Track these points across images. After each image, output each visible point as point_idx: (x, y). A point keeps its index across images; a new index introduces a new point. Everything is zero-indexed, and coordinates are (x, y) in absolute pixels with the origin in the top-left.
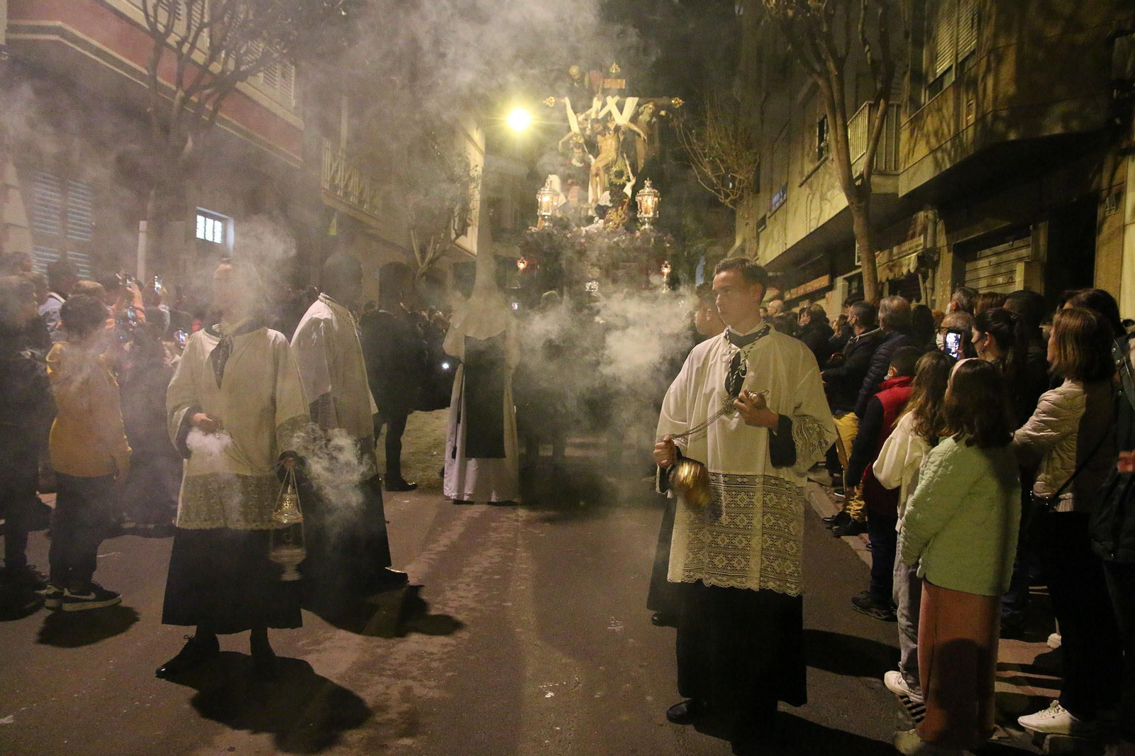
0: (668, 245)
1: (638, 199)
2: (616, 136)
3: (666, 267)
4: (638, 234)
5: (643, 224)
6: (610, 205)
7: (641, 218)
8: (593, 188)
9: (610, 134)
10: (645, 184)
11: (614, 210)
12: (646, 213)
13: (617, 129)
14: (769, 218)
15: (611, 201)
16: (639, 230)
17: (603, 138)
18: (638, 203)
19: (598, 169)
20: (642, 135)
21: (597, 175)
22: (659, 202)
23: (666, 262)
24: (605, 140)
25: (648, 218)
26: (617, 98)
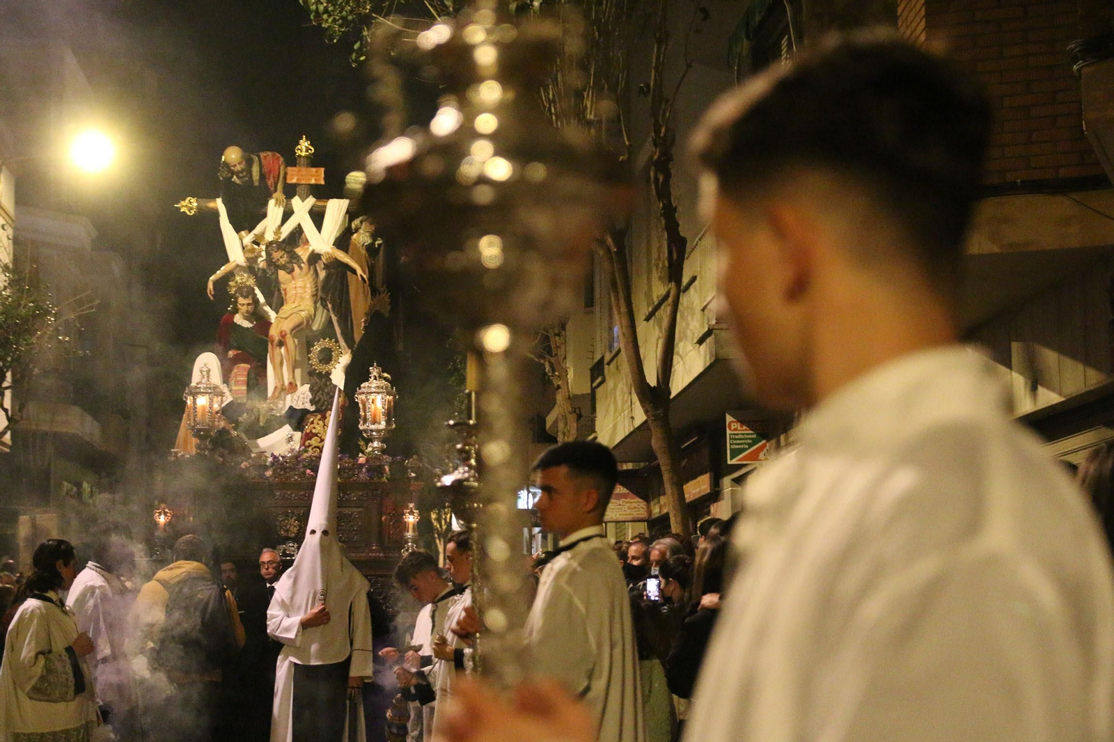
0: (413, 475)
1: (360, 398)
2: (312, 272)
3: (411, 513)
4: (362, 459)
5: (369, 440)
6: (312, 408)
7: (365, 431)
8: (274, 369)
9: (301, 268)
10: (370, 373)
11: (319, 416)
12: (374, 422)
13: (315, 258)
14: (609, 364)
15: (312, 402)
16: (363, 453)
17: (289, 276)
18: (361, 406)
19: (283, 335)
20: (359, 271)
21: (281, 344)
22: (395, 403)
23: (411, 505)
24: (293, 278)
25: (378, 431)
26: (311, 201)
